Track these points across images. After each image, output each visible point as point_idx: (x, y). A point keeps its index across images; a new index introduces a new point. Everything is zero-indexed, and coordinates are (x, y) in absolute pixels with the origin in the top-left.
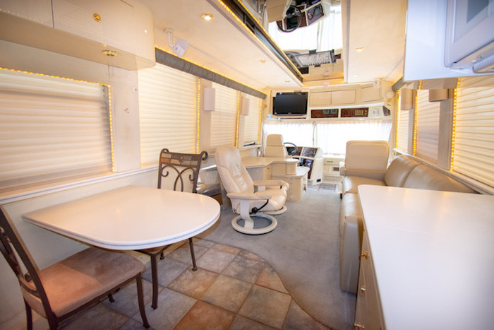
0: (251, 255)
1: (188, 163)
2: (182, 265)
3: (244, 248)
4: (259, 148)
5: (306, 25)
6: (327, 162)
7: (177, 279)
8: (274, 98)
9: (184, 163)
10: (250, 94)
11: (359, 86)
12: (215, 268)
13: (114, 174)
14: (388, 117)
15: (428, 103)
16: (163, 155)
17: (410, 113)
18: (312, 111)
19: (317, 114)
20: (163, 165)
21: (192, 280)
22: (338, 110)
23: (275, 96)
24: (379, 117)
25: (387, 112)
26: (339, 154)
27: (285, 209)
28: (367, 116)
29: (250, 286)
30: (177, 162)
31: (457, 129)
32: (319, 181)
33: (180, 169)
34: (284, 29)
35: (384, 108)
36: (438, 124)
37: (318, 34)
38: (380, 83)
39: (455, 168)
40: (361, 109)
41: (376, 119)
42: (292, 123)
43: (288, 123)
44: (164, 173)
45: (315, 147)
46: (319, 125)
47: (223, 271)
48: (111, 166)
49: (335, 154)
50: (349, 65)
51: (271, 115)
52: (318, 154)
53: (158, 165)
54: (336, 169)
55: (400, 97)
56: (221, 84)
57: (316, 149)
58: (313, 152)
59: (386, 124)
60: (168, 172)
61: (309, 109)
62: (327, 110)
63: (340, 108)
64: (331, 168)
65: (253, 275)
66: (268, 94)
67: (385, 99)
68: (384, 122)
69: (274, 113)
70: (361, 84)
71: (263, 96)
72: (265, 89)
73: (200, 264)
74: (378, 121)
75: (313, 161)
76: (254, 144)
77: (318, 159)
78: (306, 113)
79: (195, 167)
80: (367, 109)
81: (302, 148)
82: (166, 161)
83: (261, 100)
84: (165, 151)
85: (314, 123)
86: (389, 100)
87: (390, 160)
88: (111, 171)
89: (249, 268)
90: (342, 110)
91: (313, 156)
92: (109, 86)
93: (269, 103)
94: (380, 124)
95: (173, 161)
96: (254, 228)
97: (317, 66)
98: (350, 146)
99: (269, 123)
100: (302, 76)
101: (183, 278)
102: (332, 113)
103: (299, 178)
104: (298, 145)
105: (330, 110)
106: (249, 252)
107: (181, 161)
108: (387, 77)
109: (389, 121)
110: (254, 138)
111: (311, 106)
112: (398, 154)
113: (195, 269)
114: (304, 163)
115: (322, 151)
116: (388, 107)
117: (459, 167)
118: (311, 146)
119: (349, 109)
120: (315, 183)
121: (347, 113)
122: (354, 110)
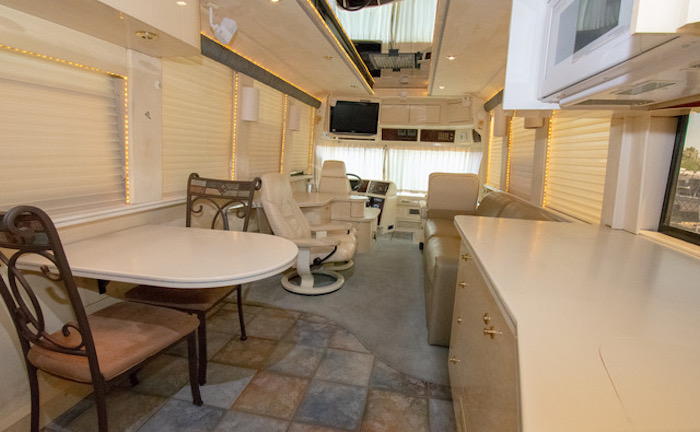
0: (316, 318)
1: (234, 194)
2: (223, 335)
3: (305, 310)
4: (309, 180)
5: (377, 4)
6: (403, 203)
7: (222, 351)
8: (332, 108)
9: (227, 193)
10: (300, 99)
11: (444, 100)
12: (271, 335)
13: (128, 207)
14: (478, 144)
15: (523, 129)
16: (194, 182)
17: (504, 141)
18: (383, 130)
19: (391, 135)
20: (193, 198)
21: (243, 351)
22: (417, 131)
23: (334, 105)
24: (467, 144)
25: (477, 137)
26: (417, 192)
27: (351, 264)
28: (452, 141)
29: (322, 350)
30: (216, 192)
31: (550, 160)
32: (391, 227)
33: (221, 203)
34: (345, 5)
35: (474, 132)
36: (533, 154)
37: (392, 20)
38: (470, 98)
39: (548, 203)
40: (445, 131)
41: (464, 146)
42: (355, 146)
43: (349, 146)
44: (196, 208)
45: (386, 180)
46: (391, 151)
47: (283, 338)
48: (124, 194)
49: (412, 192)
50: (437, 74)
51: (327, 132)
52: (390, 192)
53: (185, 196)
54: (414, 212)
55: (493, 119)
56: (265, 83)
57: (388, 184)
58: (383, 187)
59: (475, 154)
60: (201, 207)
61: (381, 126)
62: (403, 130)
63: (420, 128)
64: (406, 210)
65: (324, 339)
66: (323, 101)
67: (476, 122)
68: (472, 150)
69: (331, 131)
70: (447, 98)
71: (317, 104)
72: (319, 94)
73: (250, 332)
74: (465, 148)
75: (383, 200)
76: (302, 174)
77: (390, 198)
78: (376, 133)
79: (245, 199)
80: (453, 132)
81: (368, 182)
82: (198, 191)
83: (314, 109)
84: (194, 176)
85: (386, 148)
86: (481, 123)
87: (480, 199)
88: (124, 201)
89: (316, 332)
90: (423, 131)
91: (384, 193)
92: (126, 78)
93: (324, 113)
94: (468, 154)
95: (209, 191)
96: (314, 287)
97: (396, 69)
98: (434, 178)
99: (323, 145)
100: (373, 79)
101: (230, 349)
102: (409, 134)
103: (369, 222)
104: (363, 178)
105: (407, 130)
106: (312, 315)
107: (222, 191)
108: (479, 92)
109: (480, 150)
110: (303, 165)
111: (382, 123)
112: (489, 190)
113: (244, 337)
114: (371, 203)
115: (395, 187)
116: (479, 132)
117: (552, 203)
118: (379, 178)
119: (430, 131)
120: (385, 230)
121: (430, 136)
122: (437, 132)
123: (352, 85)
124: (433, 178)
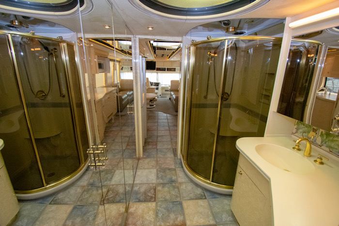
6: (163, 88)
19: (159, 69)
22: (166, 68)
24: (179, 72)
28: (175, 71)
32: (160, 95)
40: (173, 68)
45: (158, 82)
46: (159, 74)
52: (159, 85)
54: (167, 91)
58: (157, 84)
61: (156, 67)
62: (162, 68)
64: (164, 91)
69: (146, 69)
75: (158, 88)
77: (160, 87)
78: (155, 69)
80: (175, 68)
81: (153, 83)
85: (157, 73)
102: (164, 69)
115: (161, 84)
118: (156, 82)
119: (169, 68)
121: (169, 70)
122: (171, 68)
123: (151, 58)
124: (172, 82)
